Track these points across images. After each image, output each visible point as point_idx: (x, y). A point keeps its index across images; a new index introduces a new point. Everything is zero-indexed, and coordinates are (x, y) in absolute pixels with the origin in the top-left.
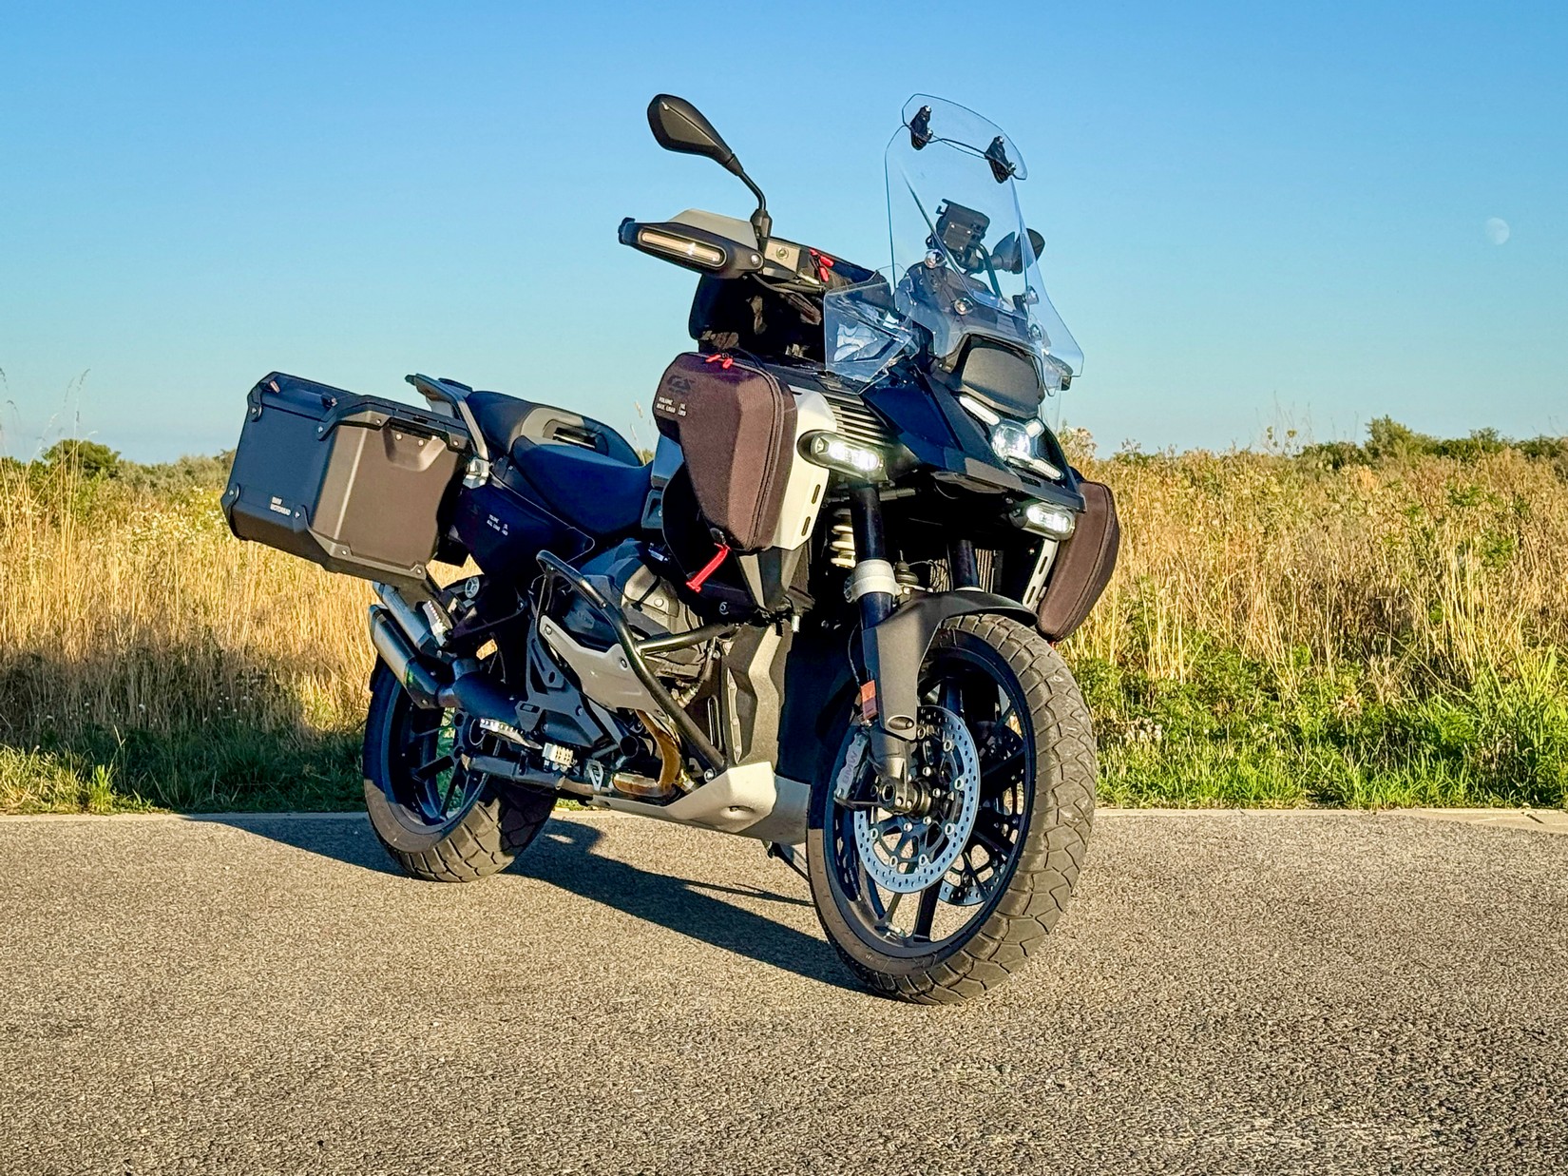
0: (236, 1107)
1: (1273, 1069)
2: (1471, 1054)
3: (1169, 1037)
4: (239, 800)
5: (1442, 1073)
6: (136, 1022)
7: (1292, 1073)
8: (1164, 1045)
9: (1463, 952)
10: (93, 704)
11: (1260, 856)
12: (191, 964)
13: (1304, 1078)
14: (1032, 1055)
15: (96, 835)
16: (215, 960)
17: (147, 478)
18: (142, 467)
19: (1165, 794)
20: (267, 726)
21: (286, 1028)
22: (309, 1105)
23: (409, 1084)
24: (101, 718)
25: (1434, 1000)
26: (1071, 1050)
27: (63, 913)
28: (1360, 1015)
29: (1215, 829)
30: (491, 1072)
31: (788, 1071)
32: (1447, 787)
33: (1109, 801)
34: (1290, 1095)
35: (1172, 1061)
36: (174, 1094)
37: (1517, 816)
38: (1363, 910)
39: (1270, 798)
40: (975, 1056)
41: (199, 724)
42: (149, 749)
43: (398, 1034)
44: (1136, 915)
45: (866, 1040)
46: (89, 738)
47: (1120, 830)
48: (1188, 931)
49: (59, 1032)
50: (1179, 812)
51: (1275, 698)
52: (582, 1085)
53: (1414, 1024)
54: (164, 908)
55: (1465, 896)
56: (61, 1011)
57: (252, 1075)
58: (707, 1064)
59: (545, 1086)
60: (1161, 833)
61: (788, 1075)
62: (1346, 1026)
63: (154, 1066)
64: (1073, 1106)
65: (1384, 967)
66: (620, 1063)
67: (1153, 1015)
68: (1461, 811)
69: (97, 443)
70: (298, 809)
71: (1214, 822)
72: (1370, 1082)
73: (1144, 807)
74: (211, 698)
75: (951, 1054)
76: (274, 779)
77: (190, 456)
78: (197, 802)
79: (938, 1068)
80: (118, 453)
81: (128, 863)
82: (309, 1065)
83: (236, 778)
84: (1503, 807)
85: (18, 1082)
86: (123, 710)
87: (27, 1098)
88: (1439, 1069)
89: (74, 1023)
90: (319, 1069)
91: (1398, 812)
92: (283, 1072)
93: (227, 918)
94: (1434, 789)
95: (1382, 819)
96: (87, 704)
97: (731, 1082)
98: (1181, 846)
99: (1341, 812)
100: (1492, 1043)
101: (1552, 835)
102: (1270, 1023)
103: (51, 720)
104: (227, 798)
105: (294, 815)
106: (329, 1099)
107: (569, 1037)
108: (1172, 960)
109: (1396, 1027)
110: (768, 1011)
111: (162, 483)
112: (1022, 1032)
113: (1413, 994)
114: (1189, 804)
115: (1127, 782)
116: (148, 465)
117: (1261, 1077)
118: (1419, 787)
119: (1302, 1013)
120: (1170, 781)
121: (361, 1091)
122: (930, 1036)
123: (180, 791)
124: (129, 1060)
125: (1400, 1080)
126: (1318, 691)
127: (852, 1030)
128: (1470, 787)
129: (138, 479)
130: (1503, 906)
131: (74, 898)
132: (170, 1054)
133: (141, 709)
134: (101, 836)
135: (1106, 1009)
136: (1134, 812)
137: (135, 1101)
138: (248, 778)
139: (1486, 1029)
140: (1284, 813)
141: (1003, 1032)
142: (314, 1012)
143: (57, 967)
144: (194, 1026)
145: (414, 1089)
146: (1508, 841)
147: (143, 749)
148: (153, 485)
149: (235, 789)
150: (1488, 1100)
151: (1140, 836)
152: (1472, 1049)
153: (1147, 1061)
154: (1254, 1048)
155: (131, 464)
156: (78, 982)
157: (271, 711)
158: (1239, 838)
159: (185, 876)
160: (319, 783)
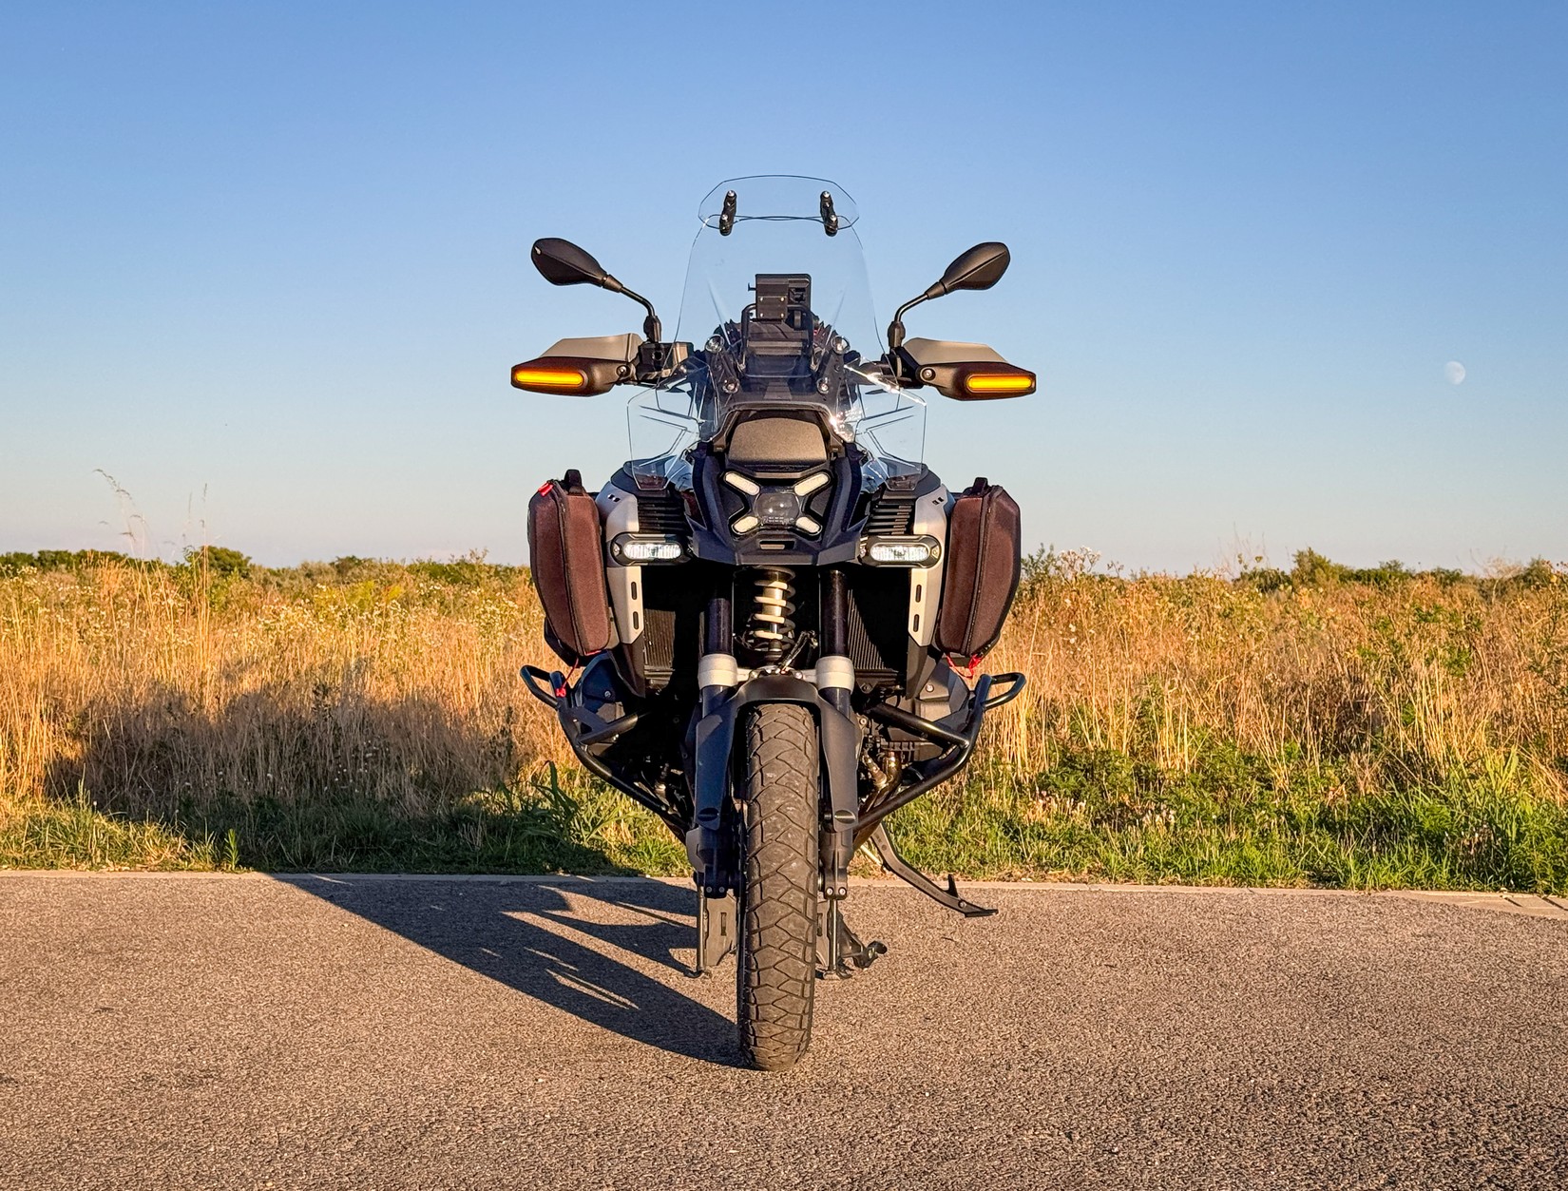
0: (356, 1161)
1: (1325, 1141)
2: (1507, 1130)
3: (1222, 1107)
4: (355, 862)
5: (1483, 1149)
6: (262, 1074)
7: (1343, 1146)
8: (1219, 1115)
9: (1478, 1030)
10: (225, 773)
11: (1275, 932)
12: (313, 1017)
13: (1356, 1151)
14: (1097, 1122)
15: (227, 892)
16: (335, 1013)
17: (274, 579)
18: (269, 570)
19: (1179, 872)
20: (380, 796)
21: (402, 1082)
22: (425, 1161)
23: (519, 1141)
24: (234, 786)
25: (1462, 1075)
26: (1133, 1118)
27: (197, 966)
28: (1395, 1089)
29: (1230, 906)
30: (595, 1129)
31: (871, 1135)
32: (1432, 872)
33: (1131, 878)
34: (1346, 1167)
35: (1229, 1131)
36: (298, 1147)
37: (1498, 899)
38: (1379, 985)
39: (1274, 878)
40: (1045, 1123)
41: (319, 793)
42: (276, 814)
43: (506, 1089)
44: (1172, 986)
45: (942, 1104)
46: (223, 804)
47: (1146, 905)
48: (1222, 1003)
49: (190, 1082)
50: (1193, 890)
51: (1269, 788)
52: (680, 1145)
53: (1448, 1099)
54: (289, 963)
55: (1469, 974)
56: (193, 1061)
57: (371, 1129)
58: (795, 1126)
59: (646, 1145)
60: (1182, 909)
61: (872, 1138)
62: (1385, 1100)
63: (279, 1118)
64: (1144, 1177)
65: (1409, 1042)
66: (715, 1123)
67: (1204, 1085)
68: (1446, 894)
69: (232, 548)
70: (408, 871)
71: (1228, 899)
72: (1418, 1157)
73: (1162, 884)
74: (331, 769)
75: (1022, 1120)
76: (386, 843)
77: (309, 561)
78: (318, 863)
79: (1012, 1133)
80: (249, 558)
81: (256, 919)
82: (424, 1120)
83: (353, 841)
84: (1482, 890)
85: (152, 1132)
86: (252, 779)
87: (160, 1148)
88: (1480, 1144)
89: (204, 1073)
90: (433, 1123)
91: (1390, 893)
92: (400, 1126)
93: (347, 973)
94: (1419, 874)
95: (1377, 900)
96: (221, 773)
97: (820, 1144)
98: (1202, 921)
99: (1339, 892)
100: (1524, 1119)
101: (1533, 918)
102: (1314, 1095)
103: (189, 787)
104: (345, 860)
105: (404, 877)
106: (443, 1154)
107: (665, 1096)
108: (1213, 1030)
109: (1431, 1101)
110: (847, 1073)
111: (286, 584)
112: (1085, 1099)
113: (1440, 1069)
114: (1202, 882)
115: (1145, 861)
116: (275, 569)
117: (1315, 1150)
118: (1405, 871)
119: (1342, 1086)
120: (1184, 861)
121: (473, 1147)
122: (1000, 1101)
123: (303, 853)
124: (256, 1111)
125: (1446, 1155)
126: (1307, 781)
127: (927, 1094)
128: (1452, 872)
129: (266, 580)
130: (1507, 985)
131: (207, 952)
132: (294, 1105)
133: (269, 778)
134: (232, 893)
135: (1159, 1078)
136: (1154, 888)
137: (261, 1153)
138: (364, 842)
139: (1515, 1106)
140: (1289, 892)
141: (1067, 1099)
142: (426, 1067)
143: (191, 1017)
144: (315, 1078)
145: (523, 1146)
146: (1495, 922)
147: (270, 813)
148: (279, 585)
149: (353, 851)
150: (1533, 1178)
151: (1164, 911)
152: (1507, 1125)
153: (1206, 1131)
154: (1304, 1120)
155: (260, 568)
156: (209, 1033)
157: (383, 782)
158: (1254, 914)
159: (308, 932)
160: (427, 848)
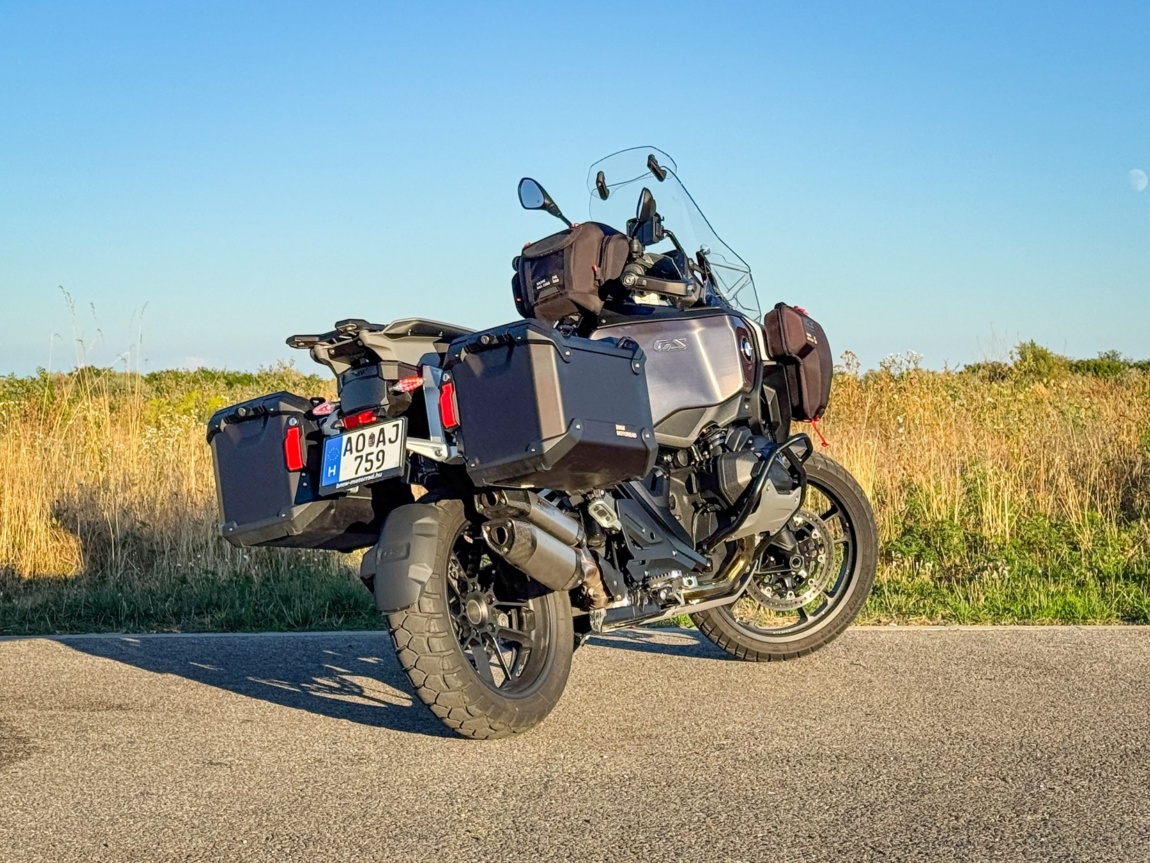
4: (345, 622)
19: (1016, 615)
33: (978, 620)
39: (1093, 617)
50: (1031, 628)
73: (1004, 624)
104: (337, 621)
114: (1037, 622)
115: (987, 607)
120: (1019, 606)
136: (999, 628)
138: (347, 607)
140: (1107, 627)
